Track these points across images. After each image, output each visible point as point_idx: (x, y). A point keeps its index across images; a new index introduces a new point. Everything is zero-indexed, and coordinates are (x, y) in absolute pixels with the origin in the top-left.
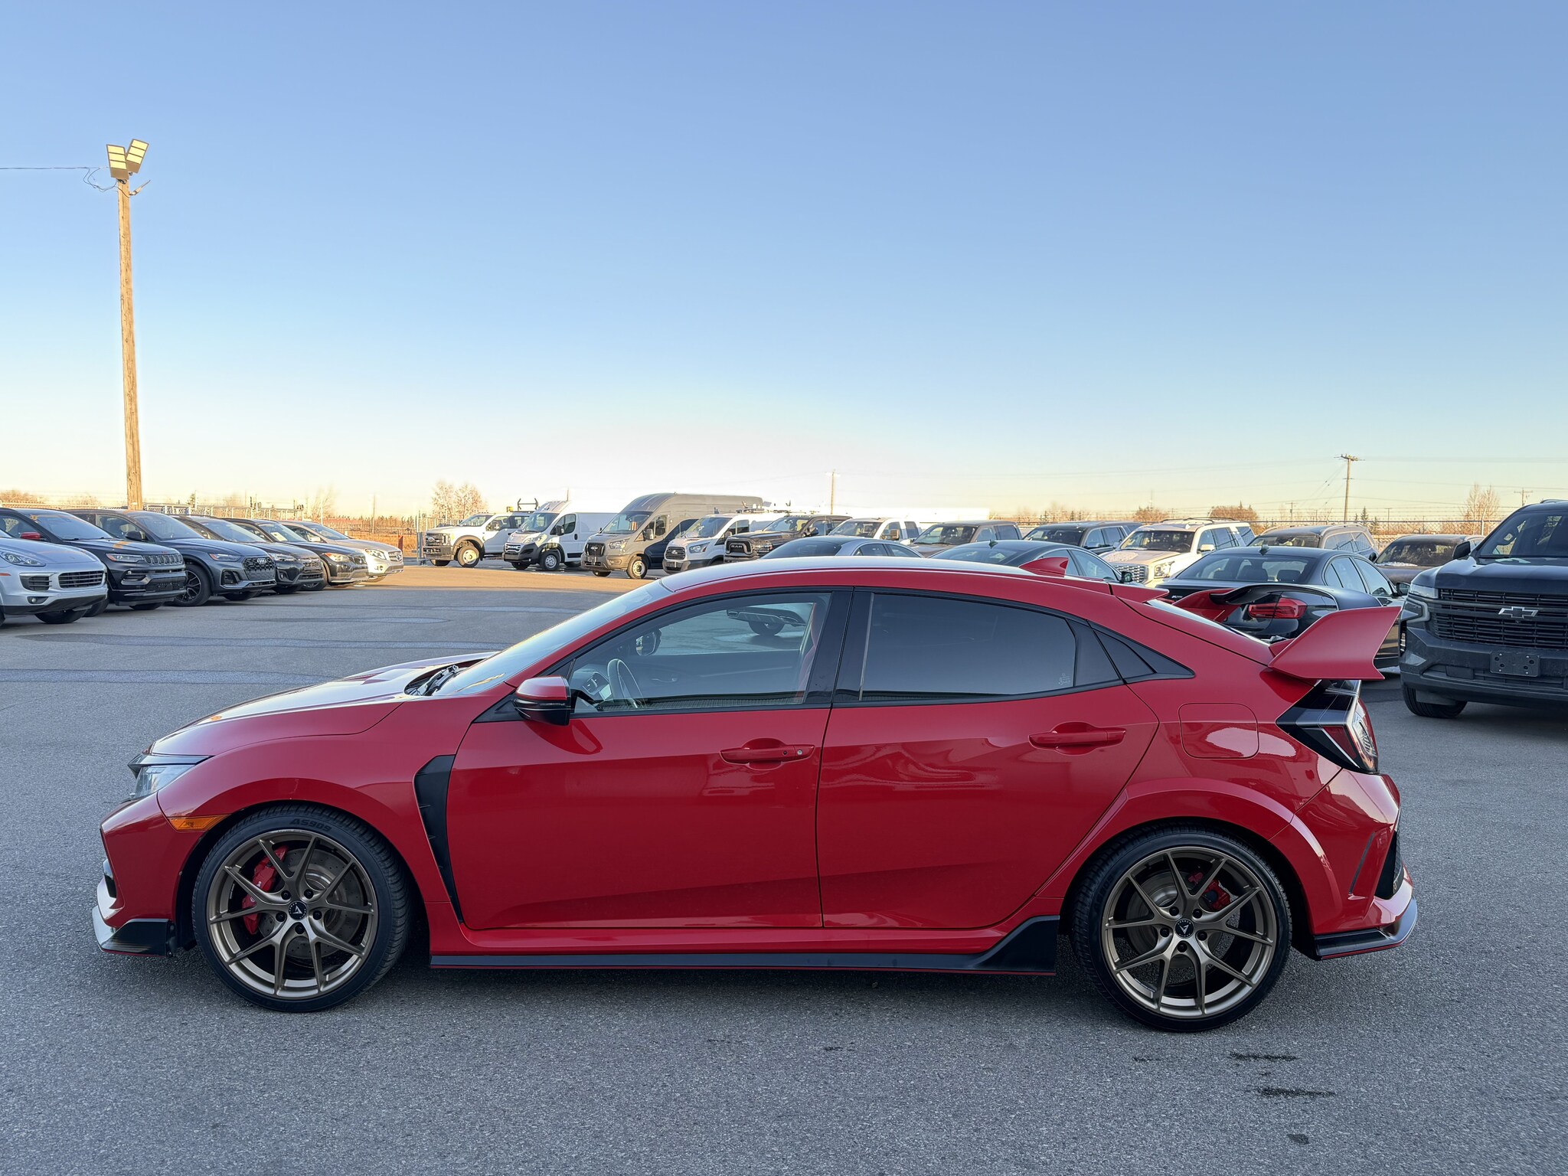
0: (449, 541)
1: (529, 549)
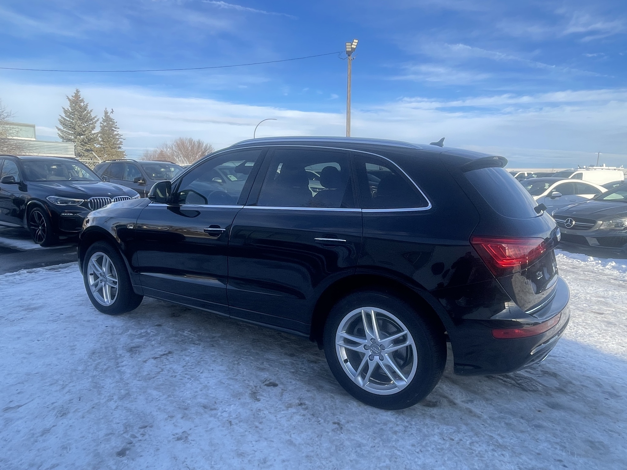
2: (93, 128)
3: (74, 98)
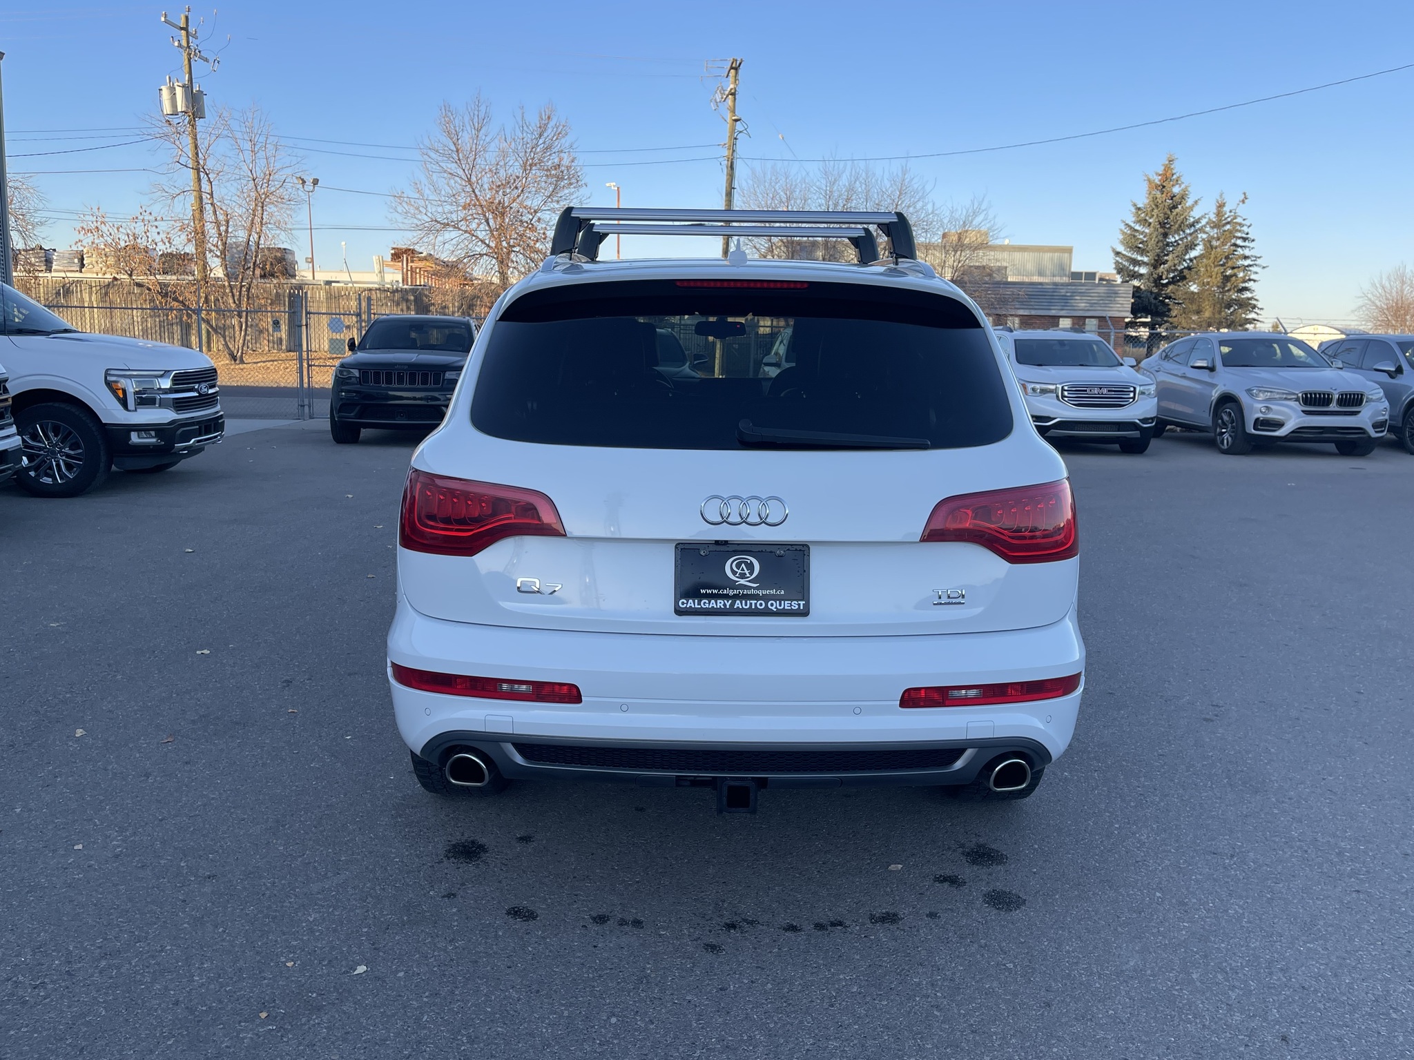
3: (1160, 177)
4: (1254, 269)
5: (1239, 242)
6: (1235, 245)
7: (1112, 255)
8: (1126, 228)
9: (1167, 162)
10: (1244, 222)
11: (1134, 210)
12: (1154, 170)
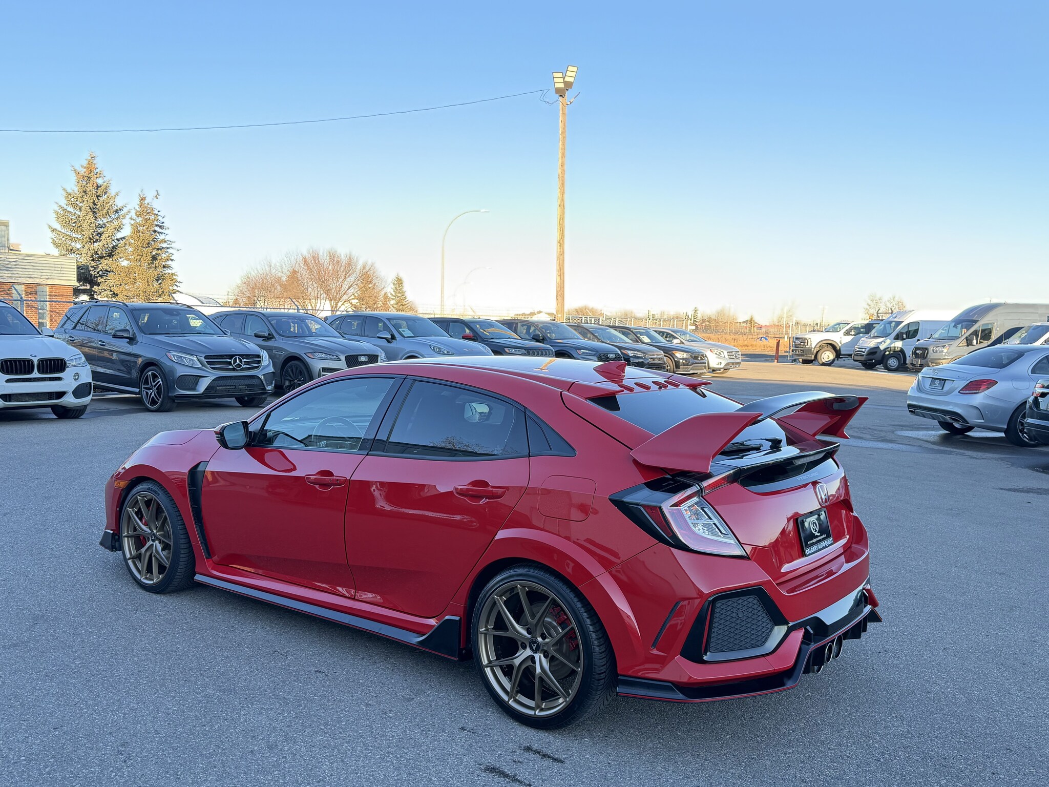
0: (811, 344)
1: (874, 351)
2: (119, 229)
3: (85, 170)
4: (170, 251)
5: (157, 229)
6: (155, 231)
7: (49, 230)
8: (59, 209)
9: (90, 158)
10: (159, 213)
11: (64, 193)
12: (80, 163)
